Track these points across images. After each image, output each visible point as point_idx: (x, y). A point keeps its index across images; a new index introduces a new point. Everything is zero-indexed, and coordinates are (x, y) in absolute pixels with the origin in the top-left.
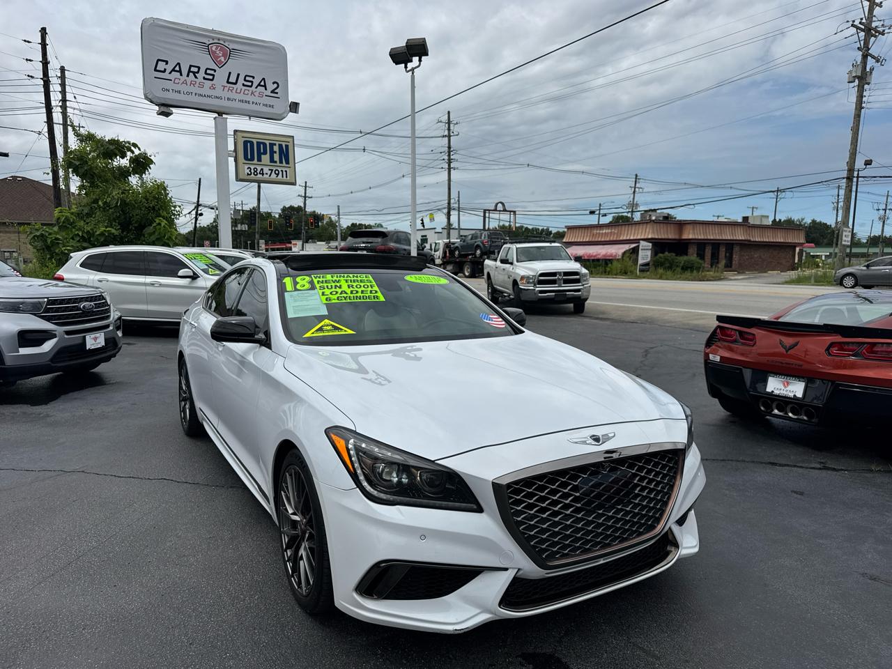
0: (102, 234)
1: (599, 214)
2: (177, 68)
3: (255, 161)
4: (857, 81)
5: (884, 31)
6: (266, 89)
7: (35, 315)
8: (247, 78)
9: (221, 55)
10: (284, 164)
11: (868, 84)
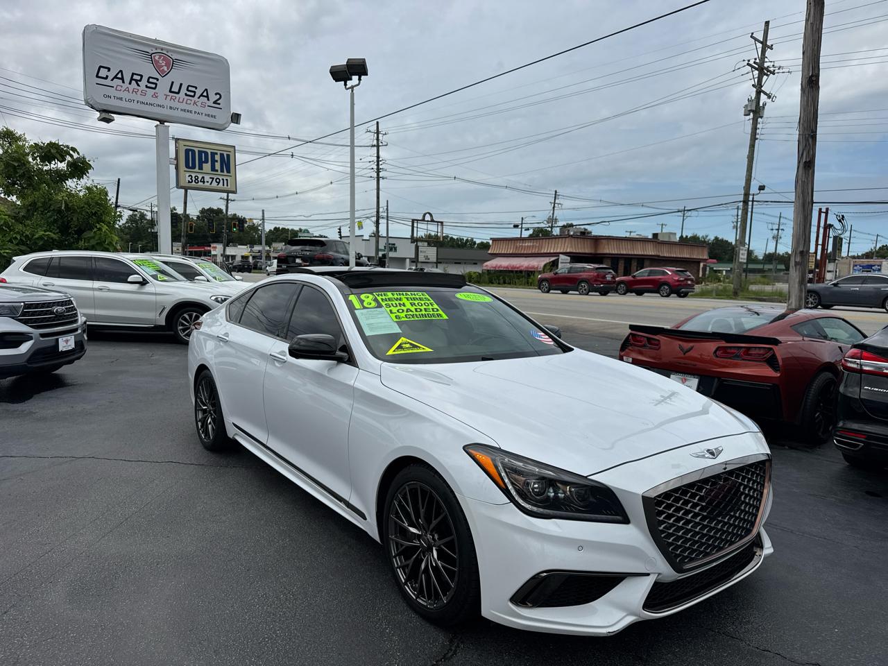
0: (41, 238)
1: (522, 228)
2: (119, 76)
3: (197, 170)
4: (752, 114)
5: (774, 71)
6: (208, 100)
7: (13, 318)
8: (190, 88)
9: (163, 64)
10: (225, 173)
11: (761, 117)
